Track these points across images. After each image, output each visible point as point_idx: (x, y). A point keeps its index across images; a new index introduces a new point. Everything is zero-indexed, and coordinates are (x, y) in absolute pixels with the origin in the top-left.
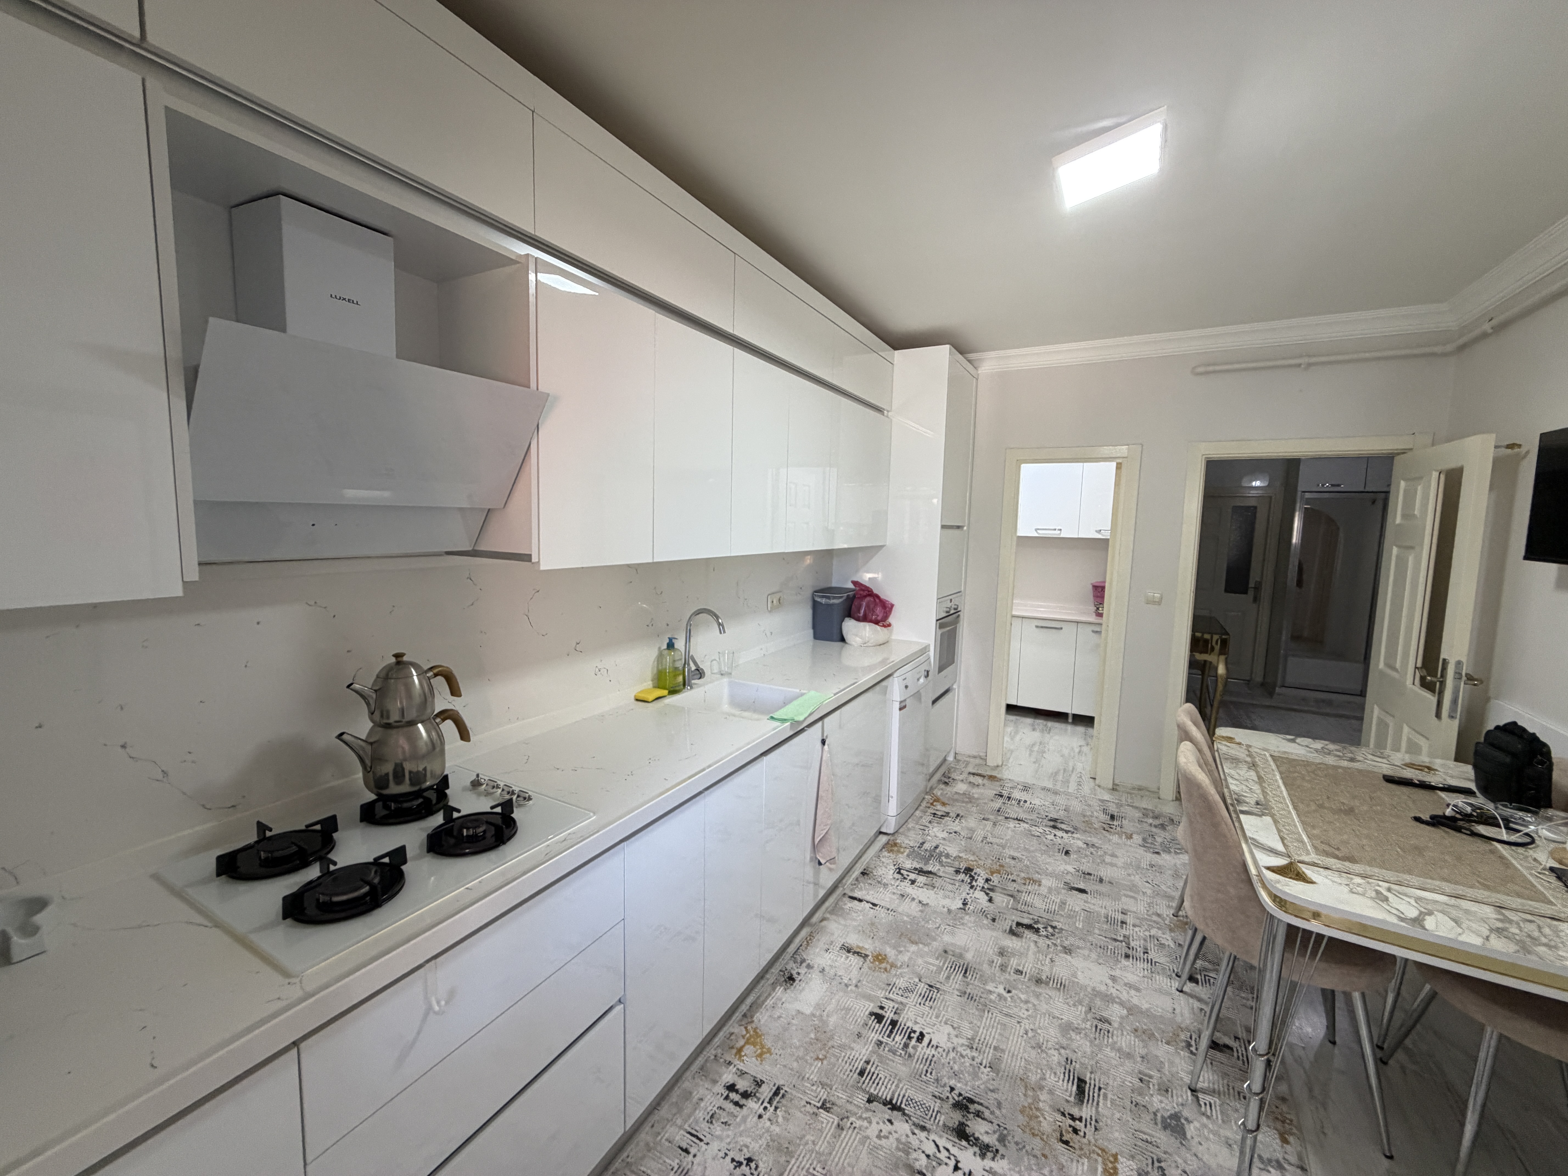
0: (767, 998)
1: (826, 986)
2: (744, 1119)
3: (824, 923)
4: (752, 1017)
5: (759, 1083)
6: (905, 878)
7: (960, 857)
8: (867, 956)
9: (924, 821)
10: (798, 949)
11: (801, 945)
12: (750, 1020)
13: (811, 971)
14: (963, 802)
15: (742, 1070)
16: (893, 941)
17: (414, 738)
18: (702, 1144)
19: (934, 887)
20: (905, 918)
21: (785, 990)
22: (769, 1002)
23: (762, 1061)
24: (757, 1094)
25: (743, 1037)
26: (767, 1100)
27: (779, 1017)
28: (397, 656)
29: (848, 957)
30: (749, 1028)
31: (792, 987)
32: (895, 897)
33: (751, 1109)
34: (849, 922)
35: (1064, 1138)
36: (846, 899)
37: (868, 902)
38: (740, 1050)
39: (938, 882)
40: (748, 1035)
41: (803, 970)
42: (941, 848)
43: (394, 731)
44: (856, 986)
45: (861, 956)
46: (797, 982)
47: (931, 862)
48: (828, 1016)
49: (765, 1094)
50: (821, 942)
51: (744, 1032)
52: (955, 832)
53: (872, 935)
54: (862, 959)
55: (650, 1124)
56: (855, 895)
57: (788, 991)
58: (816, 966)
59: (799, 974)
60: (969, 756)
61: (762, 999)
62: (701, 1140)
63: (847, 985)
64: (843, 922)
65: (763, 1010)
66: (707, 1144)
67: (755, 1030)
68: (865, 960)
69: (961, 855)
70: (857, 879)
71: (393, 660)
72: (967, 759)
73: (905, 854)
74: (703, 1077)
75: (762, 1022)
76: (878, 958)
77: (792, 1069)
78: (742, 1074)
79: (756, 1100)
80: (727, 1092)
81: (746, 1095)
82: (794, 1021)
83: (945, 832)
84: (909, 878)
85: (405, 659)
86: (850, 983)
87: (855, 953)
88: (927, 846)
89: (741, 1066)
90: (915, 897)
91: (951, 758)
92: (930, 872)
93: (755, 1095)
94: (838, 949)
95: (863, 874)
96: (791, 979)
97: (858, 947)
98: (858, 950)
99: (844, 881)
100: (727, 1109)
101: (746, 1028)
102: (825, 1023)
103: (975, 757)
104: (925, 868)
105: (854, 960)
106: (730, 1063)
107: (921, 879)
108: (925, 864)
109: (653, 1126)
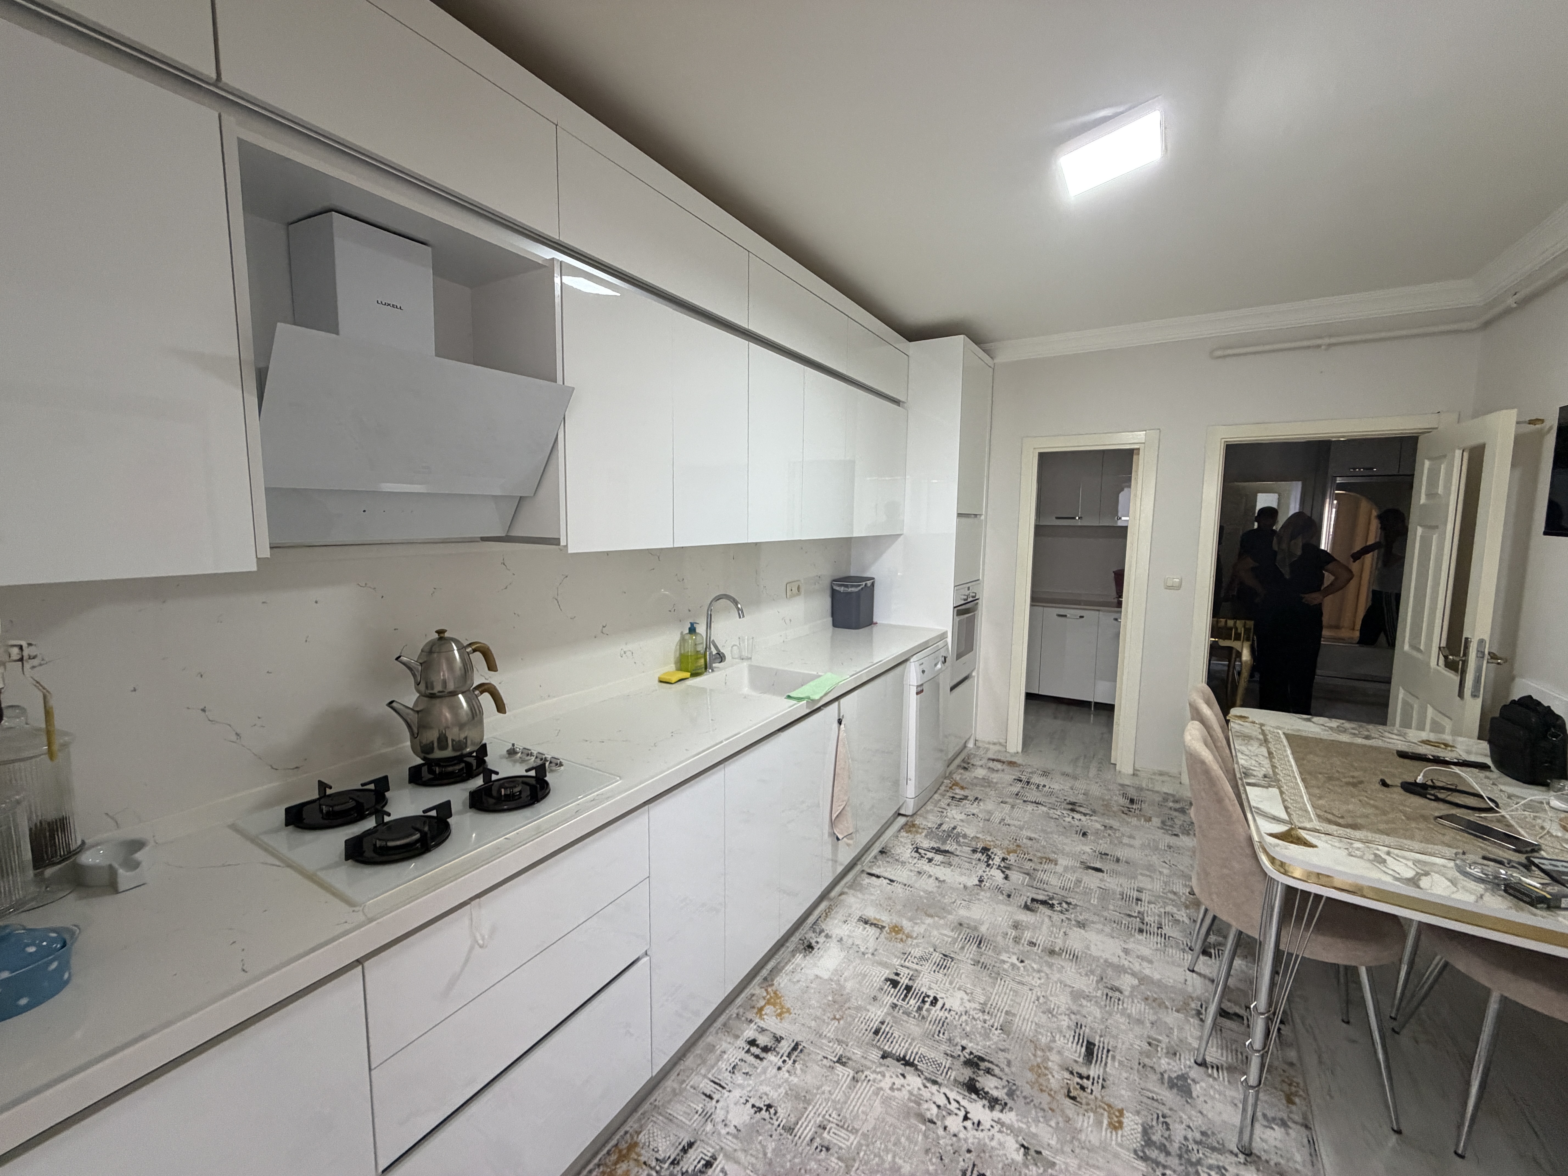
0: (787, 963)
1: (843, 954)
2: (764, 1071)
3: (843, 897)
4: (772, 980)
5: (778, 1039)
6: (922, 857)
7: (978, 838)
8: (883, 927)
9: (943, 804)
10: (817, 920)
11: (820, 917)
12: (770, 983)
13: (829, 940)
14: (982, 786)
15: (762, 1028)
16: (909, 914)
17: (455, 708)
18: (724, 1091)
19: (951, 865)
20: (922, 893)
21: (805, 957)
22: (789, 967)
23: (781, 1019)
24: (777, 1049)
25: (764, 998)
26: (786, 1054)
27: (798, 981)
28: (440, 632)
29: (865, 928)
30: (770, 989)
31: (811, 954)
32: (912, 874)
33: (771, 1062)
34: (866, 897)
35: (1072, 1095)
36: (864, 875)
37: (885, 878)
38: (761, 1009)
39: (955, 860)
40: (768, 996)
41: (821, 939)
42: (959, 829)
43: (437, 701)
44: (873, 954)
45: (878, 927)
46: (816, 950)
47: (948, 842)
48: (845, 980)
49: (785, 1049)
50: (839, 915)
51: (765, 994)
52: (973, 815)
53: (889, 908)
54: (879, 930)
55: (676, 1074)
56: (873, 872)
57: (807, 958)
58: (834, 936)
59: (817, 942)
60: (989, 743)
61: (782, 965)
62: (723, 1088)
63: (864, 954)
64: (860, 895)
65: (783, 974)
66: (730, 1091)
67: (775, 993)
68: (882, 931)
69: (978, 835)
70: (875, 857)
71: (436, 636)
72: (987, 746)
73: (923, 834)
74: (726, 1034)
75: (782, 985)
76: (894, 930)
77: (810, 1028)
78: (763, 1030)
79: (775, 1054)
80: (748, 1047)
81: (766, 1049)
82: (812, 985)
83: (963, 814)
84: (926, 857)
85: (446, 635)
86: (867, 951)
87: (872, 924)
88: (945, 827)
89: (762, 1024)
90: (932, 874)
91: (971, 745)
92: (947, 852)
93: (774, 1049)
94: (856, 920)
95: (882, 852)
96: (810, 947)
97: (875, 919)
98: (875, 922)
99: (863, 859)
100: (748, 1062)
101: (766, 990)
102: (842, 987)
103: (994, 744)
104: (943, 848)
105: (872, 931)
106: (751, 1021)
107: (939, 858)
108: (942, 844)
109: (678, 1075)
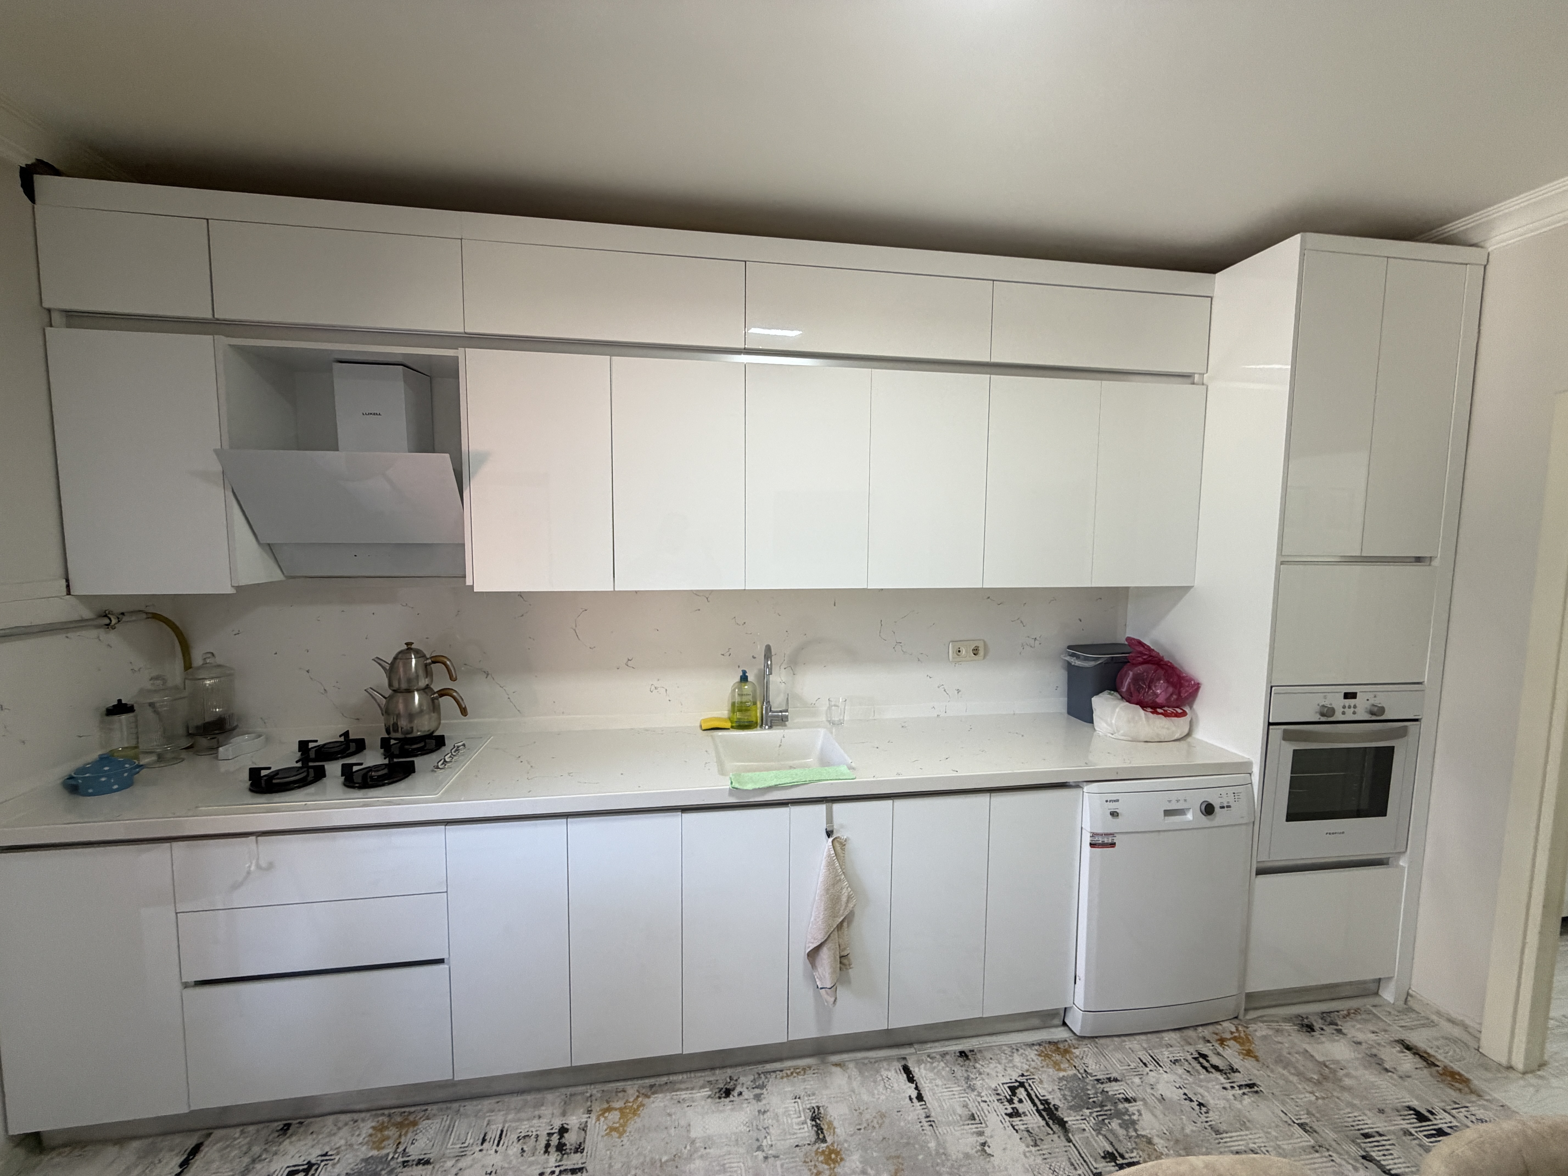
0: (687, 1089)
1: (743, 1128)
4: (653, 1093)
5: (579, 1149)
6: (1011, 1101)
7: (1150, 1142)
8: (824, 1140)
9: (1165, 1055)
10: (774, 1072)
11: (781, 1071)
12: (649, 1094)
13: (754, 1102)
14: (1299, 1074)
15: (586, 1126)
16: (875, 1154)
18: (495, 1147)
19: (1036, 1145)
20: (932, 1145)
21: (709, 1097)
22: (684, 1095)
23: (607, 1134)
25: (627, 1101)
26: (562, 1168)
27: (670, 1115)
28: (407, 644)
29: (804, 1123)
30: (640, 1099)
31: (718, 1100)
32: (959, 1110)
33: (547, 1162)
34: (863, 1090)
36: (899, 1065)
37: (917, 1088)
38: (609, 1109)
39: (1055, 1143)
40: (630, 1104)
41: (747, 1094)
42: (1132, 1108)
44: (766, 1158)
45: (818, 1134)
46: (728, 1099)
47: (1087, 1112)
48: (702, 1157)
49: (569, 1163)
50: (801, 1085)
51: (631, 1100)
52: (1200, 1105)
53: (862, 1127)
54: (813, 1140)
56: (915, 1070)
57: (709, 1100)
58: (764, 1102)
59: (740, 1094)
60: (1439, 1013)
61: (683, 1086)
62: (498, 1145)
63: (760, 1148)
64: (855, 1084)
65: (669, 1095)
66: (496, 1152)
67: (642, 1105)
68: (815, 1142)
69: (1156, 1140)
70: (944, 1055)
73: (1061, 1074)
74: (563, 1103)
75: (653, 1106)
76: (830, 1154)
77: (610, 1166)
78: (584, 1129)
79: (559, 1158)
80: (557, 1131)
81: (560, 1148)
82: (672, 1131)
83: (1181, 1091)
84: (1017, 1105)
86: (765, 1149)
87: (817, 1126)
88: (1113, 1089)
89: (592, 1122)
90: (988, 1132)
92: (1062, 1124)
93: (564, 1155)
94: (808, 1106)
95: (963, 1054)
96: (728, 1093)
97: (830, 1124)
98: (825, 1127)
101: (638, 1097)
102: (690, 1159)
103: (1451, 1021)
104: (1063, 1114)
105: (807, 1132)
106: (589, 1112)
107: (1034, 1121)
108: (1071, 1108)
109: (498, 1102)
